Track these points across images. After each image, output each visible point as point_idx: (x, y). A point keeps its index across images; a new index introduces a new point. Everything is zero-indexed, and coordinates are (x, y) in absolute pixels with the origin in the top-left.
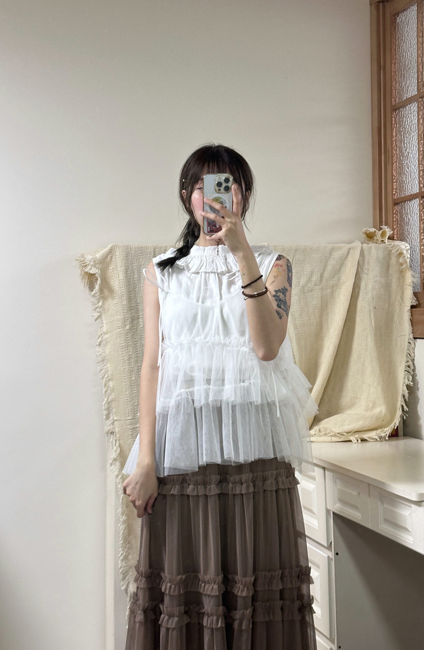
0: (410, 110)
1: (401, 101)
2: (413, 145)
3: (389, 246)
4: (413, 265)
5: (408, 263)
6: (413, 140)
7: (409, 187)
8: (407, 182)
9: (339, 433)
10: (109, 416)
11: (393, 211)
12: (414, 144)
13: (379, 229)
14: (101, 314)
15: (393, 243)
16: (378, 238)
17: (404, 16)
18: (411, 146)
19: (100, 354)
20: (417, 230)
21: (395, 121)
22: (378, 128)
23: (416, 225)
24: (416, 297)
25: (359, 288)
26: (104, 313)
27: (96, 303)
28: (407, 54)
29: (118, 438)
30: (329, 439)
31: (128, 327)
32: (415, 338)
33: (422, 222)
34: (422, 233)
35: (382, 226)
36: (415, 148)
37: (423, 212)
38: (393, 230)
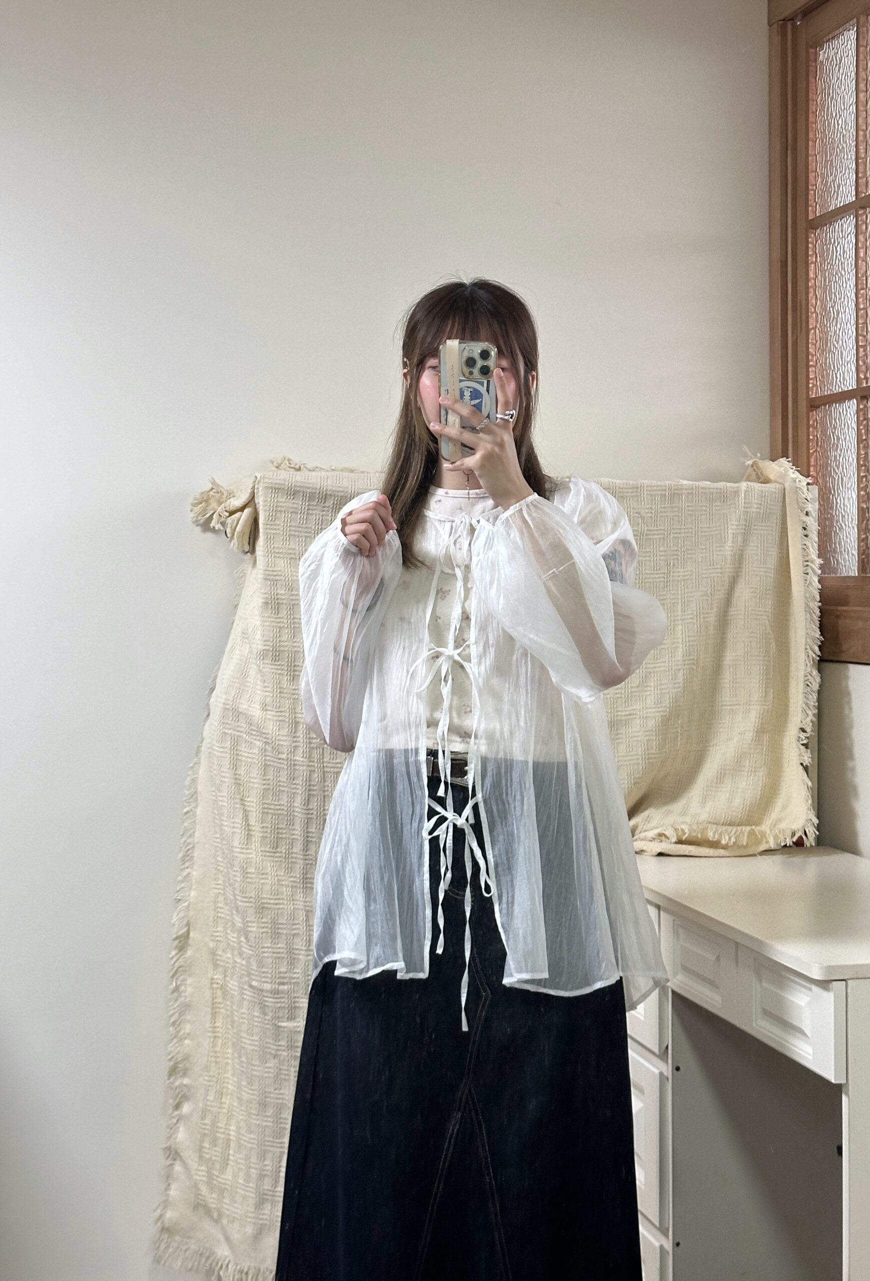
0: (842, 231)
1: (826, 211)
2: (846, 297)
6: (847, 286)
7: (838, 376)
8: (835, 367)
11: (809, 421)
12: (849, 295)
17: (833, 49)
18: (843, 299)
20: (853, 460)
21: (813, 250)
22: (782, 261)
23: (851, 450)
28: (838, 121)
33: (861, 445)
34: (862, 466)
36: (850, 303)
37: (864, 426)
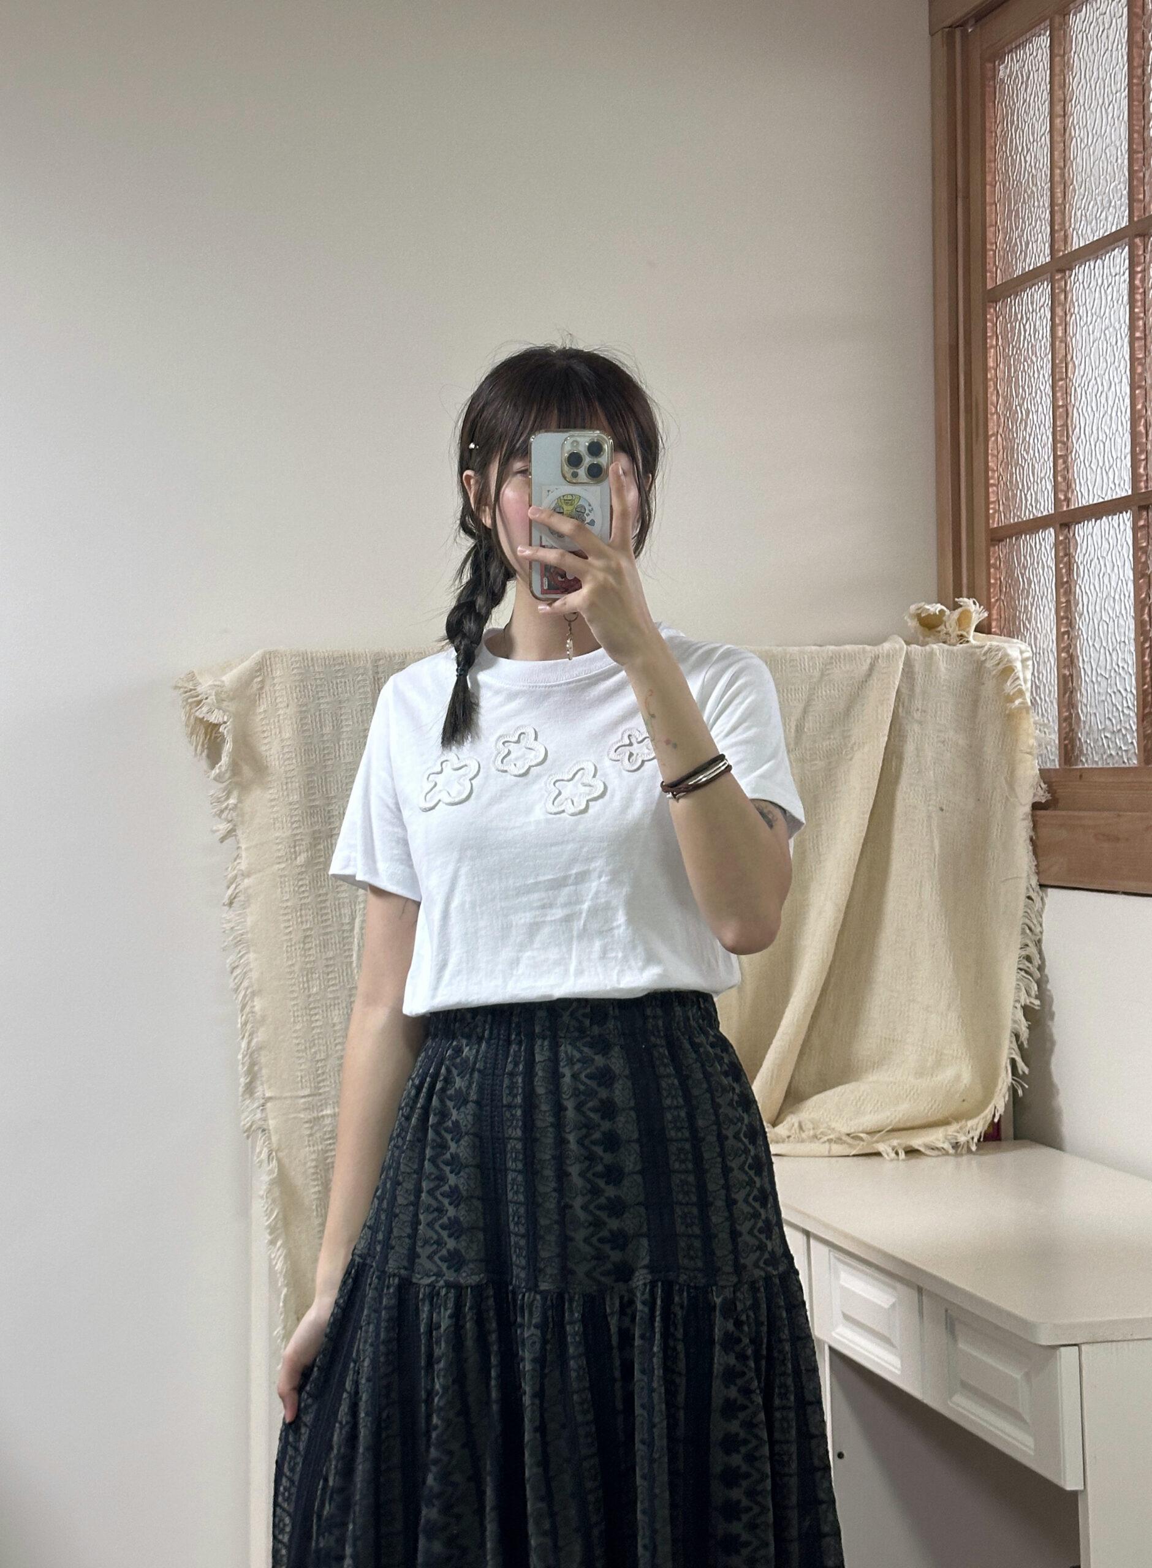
0: (1032, 303)
1: (1009, 278)
2: (1039, 391)
3: (977, 650)
4: (1040, 698)
5: (1028, 695)
6: (1039, 377)
7: (1029, 498)
8: (1023, 485)
9: (848, 1135)
10: (255, 1088)
11: (988, 560)
12: (1042, 388)
13: (952, 606)
14: (235, 826)
15: (989, 643)
16: (950, 630)
17: (1018, 61)
18: (1034, 394)
19: (232, 928)
20: (1050, 610)
21: (992, 330)
22: (951, 347)
23: (1047, 597)
24: (1045, 783)
25: (901, 758)
26: (243, 822)
27: (223, 799)
28: (1025, 158)
29: (275, 1146)
30: (824, 1149)
31: (301, 859)
32: (1042, 886)
33: (1062, 591)
34: (1063, 618)
35: (961, 599)
36: (1044, 398)
37: (1065, 564)
38: (988, 608)
